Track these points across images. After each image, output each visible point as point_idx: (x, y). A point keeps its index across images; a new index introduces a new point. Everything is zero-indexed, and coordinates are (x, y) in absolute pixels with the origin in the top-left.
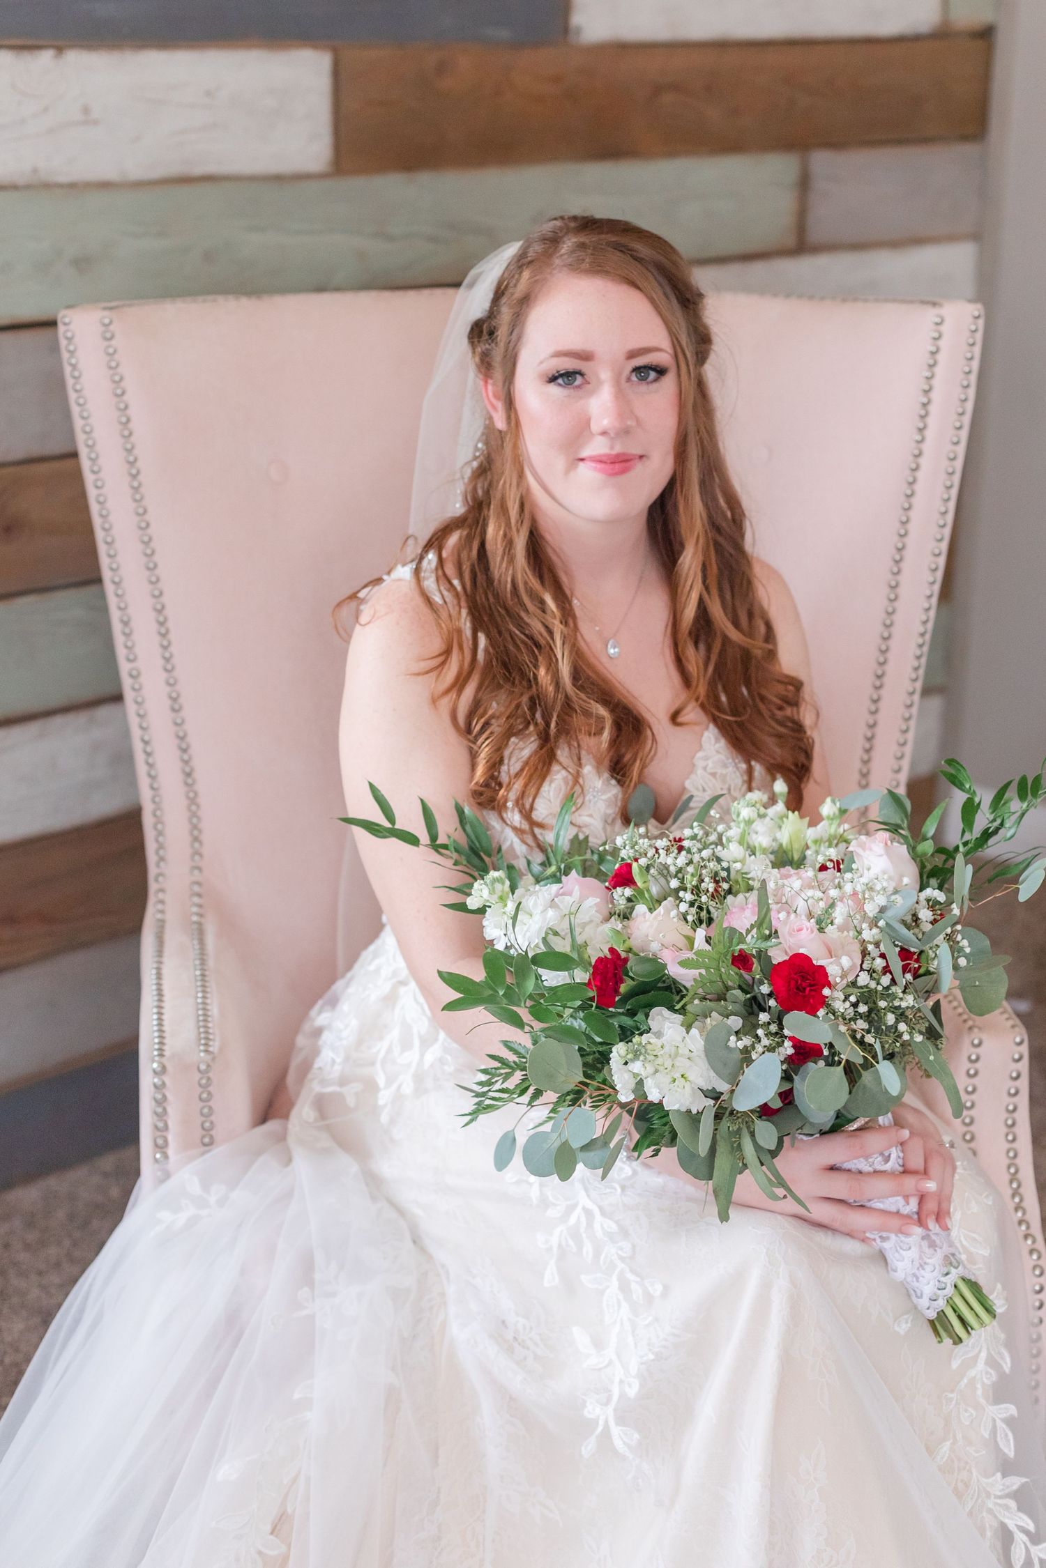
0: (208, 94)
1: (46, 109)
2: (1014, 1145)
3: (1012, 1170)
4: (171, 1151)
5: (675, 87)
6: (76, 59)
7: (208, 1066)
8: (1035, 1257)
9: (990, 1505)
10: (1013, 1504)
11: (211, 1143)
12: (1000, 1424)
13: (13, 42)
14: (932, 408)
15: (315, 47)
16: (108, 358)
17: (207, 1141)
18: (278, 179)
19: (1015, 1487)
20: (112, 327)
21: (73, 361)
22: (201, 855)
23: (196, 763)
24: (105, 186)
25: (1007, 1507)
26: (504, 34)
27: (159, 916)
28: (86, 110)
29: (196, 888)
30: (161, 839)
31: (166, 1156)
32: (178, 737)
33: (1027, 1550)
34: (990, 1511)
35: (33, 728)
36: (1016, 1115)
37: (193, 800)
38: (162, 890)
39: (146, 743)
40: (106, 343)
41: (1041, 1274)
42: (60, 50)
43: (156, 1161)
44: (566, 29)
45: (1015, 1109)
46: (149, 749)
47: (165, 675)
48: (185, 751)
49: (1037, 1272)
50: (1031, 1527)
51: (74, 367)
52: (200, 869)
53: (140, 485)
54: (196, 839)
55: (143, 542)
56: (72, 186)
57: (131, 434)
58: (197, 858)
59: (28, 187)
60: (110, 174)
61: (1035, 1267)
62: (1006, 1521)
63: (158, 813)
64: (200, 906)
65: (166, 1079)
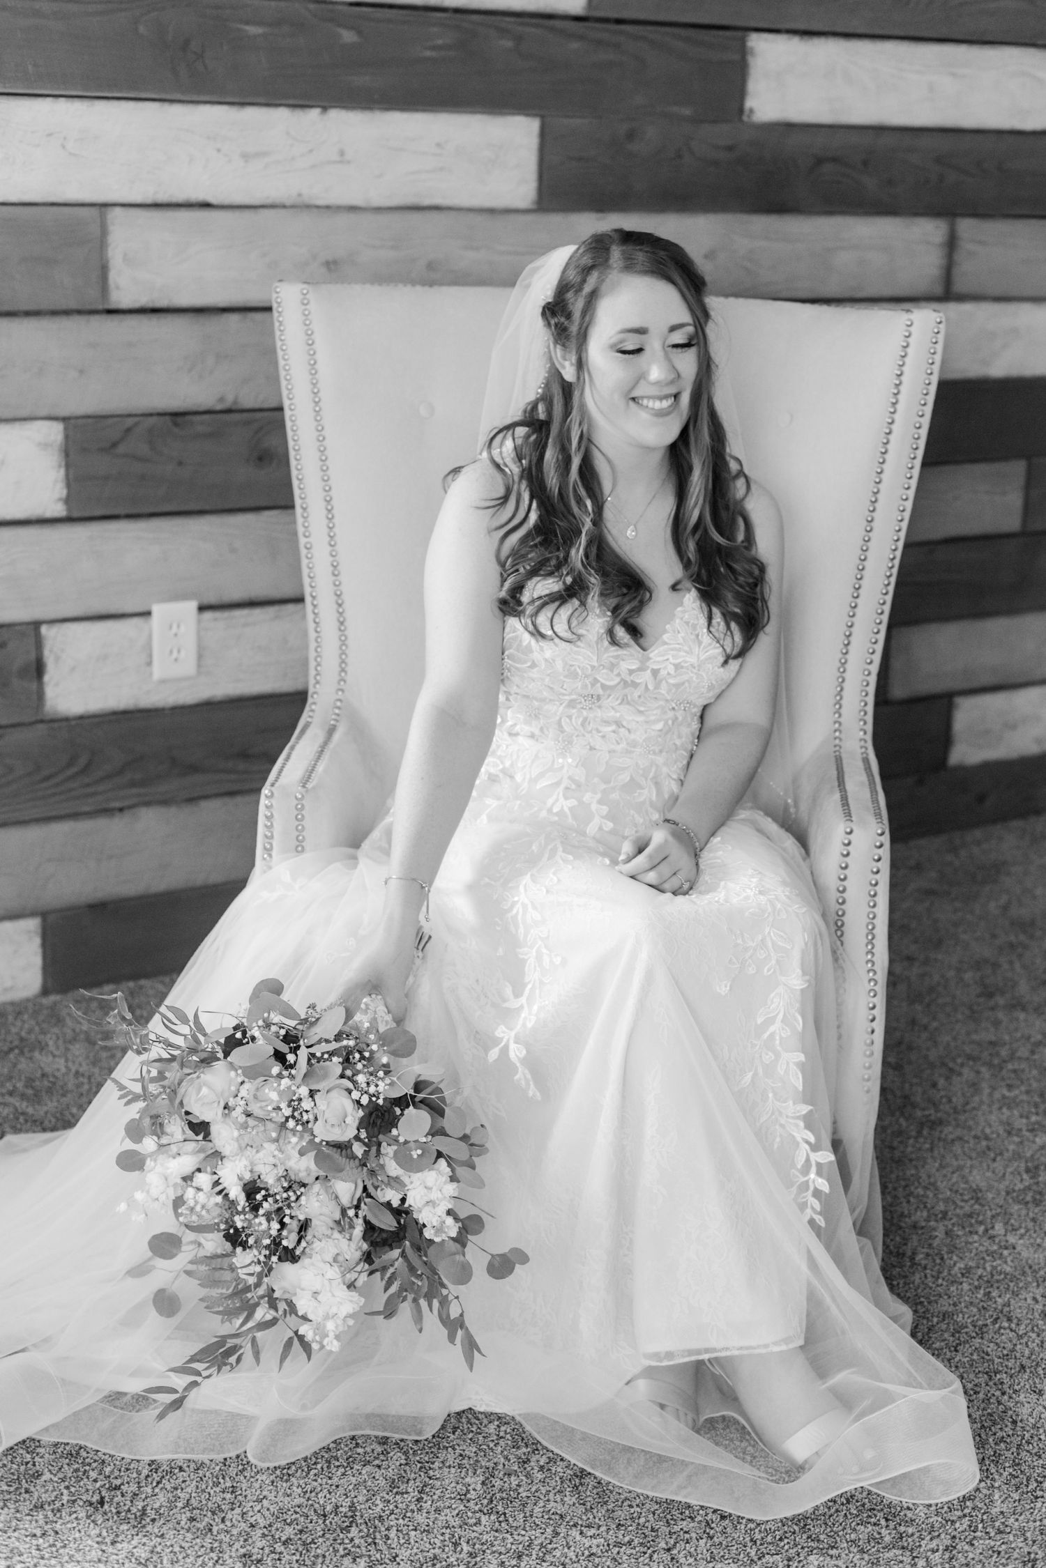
0: (438, 145)
1: (311, 151)
2: (874, 910)
3: (870, 927)
4: (274, 853)
5: (834, 160)
6: (335, 115)
7: (303, 796)
8: (872, 984)
9: (783, 1122)
10: (802, 1124)
11: (303, 850)
12: (791, 1065)
13: (291, 102)
14: (902, 388)
15: (527, 115)
16: (304, 318)
17: (299, 848)
18: (491, 211)
19: (804, 1112)
20: (308, 296)
21: (281, 319)
22: (345, 681)
23: (347, 615)
24: (353, 209)
25: (797, 1126)
26: (687, 112)
27: (309, 720)
28: (342, 153)
29: (339, 704)
30: (319, 668)
31: (270, 856)
32: (336, 595)
33: (808, 1155)
34: (782, 1126)
35: (271, 611)
36: (877, 888)
37: (343, 643)
38: (314, 703)
39: (314, 598)
40: (304, 307)
41: (875, 996)
42: (325, 109)
43: (264, 859)
44: (741, 110)
45: (876, 884)
46: (315, 603)
47: (330, 548)
48: (340, 605)
49: (872, 994)
50: (812, 1139)
51: (281, 323)
52: (342, 691)
53: (320, 409)
54: (343, 670)
55: (320, 451)
56: (328, 207)
57: (316, 373)
58: (342, 683)
59: (293, 207)
60: (358, 201)
61: (870, 990)
62: (795, 1134)
63: (319, 650)
64: (338, 715)
65: (274, 801)
